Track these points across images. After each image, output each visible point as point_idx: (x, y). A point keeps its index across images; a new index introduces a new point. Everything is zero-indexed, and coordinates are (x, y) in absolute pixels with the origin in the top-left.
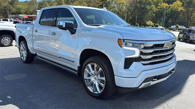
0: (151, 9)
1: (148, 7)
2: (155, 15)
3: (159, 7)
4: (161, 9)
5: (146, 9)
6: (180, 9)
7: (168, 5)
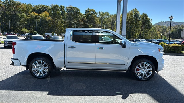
0: (23, 17)
1: (19, 15)
2: (27, 22)
3: (30, 16)
4: (31, 17)
5: (18, 16)
6: (49, 18)
7: (38, 15)
